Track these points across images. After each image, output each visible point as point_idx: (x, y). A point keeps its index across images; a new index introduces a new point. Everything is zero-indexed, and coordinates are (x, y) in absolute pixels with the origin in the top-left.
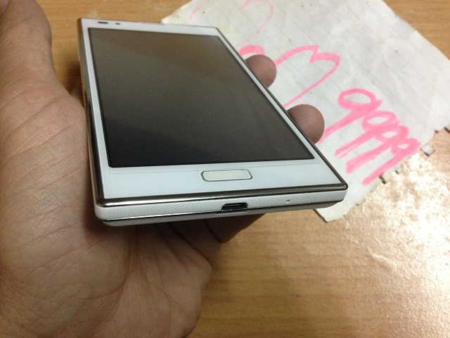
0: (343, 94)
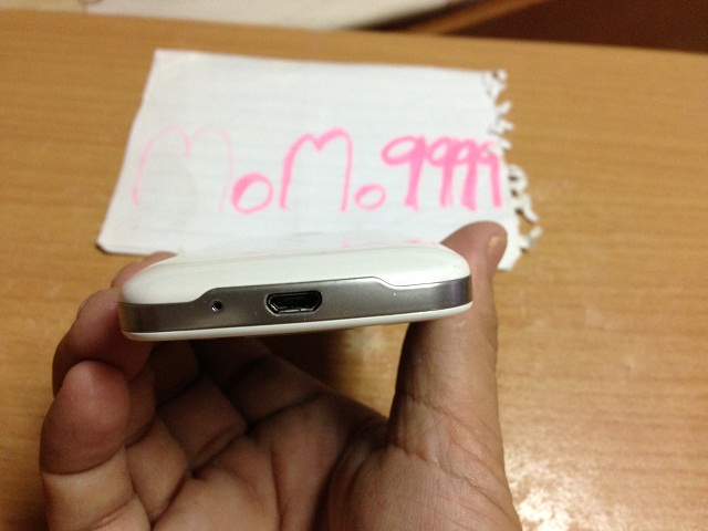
0: (385, 154)
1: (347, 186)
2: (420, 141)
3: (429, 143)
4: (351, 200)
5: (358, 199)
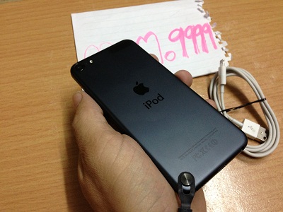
2: (181, 30)
3: (184, 30)
4: (164, 59)
5: (166, 58)
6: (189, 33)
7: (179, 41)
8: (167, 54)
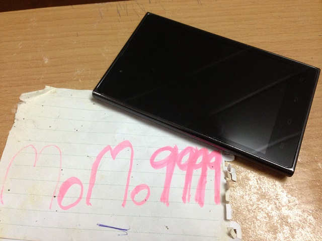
0: (153, 160)
1: (128, 185)
2: (174, 150)
3: (179, 152)
4: (129, 197)
5: (133, 197)
6: (185, 159)
7: (164, 170)
8: (138, 189)
